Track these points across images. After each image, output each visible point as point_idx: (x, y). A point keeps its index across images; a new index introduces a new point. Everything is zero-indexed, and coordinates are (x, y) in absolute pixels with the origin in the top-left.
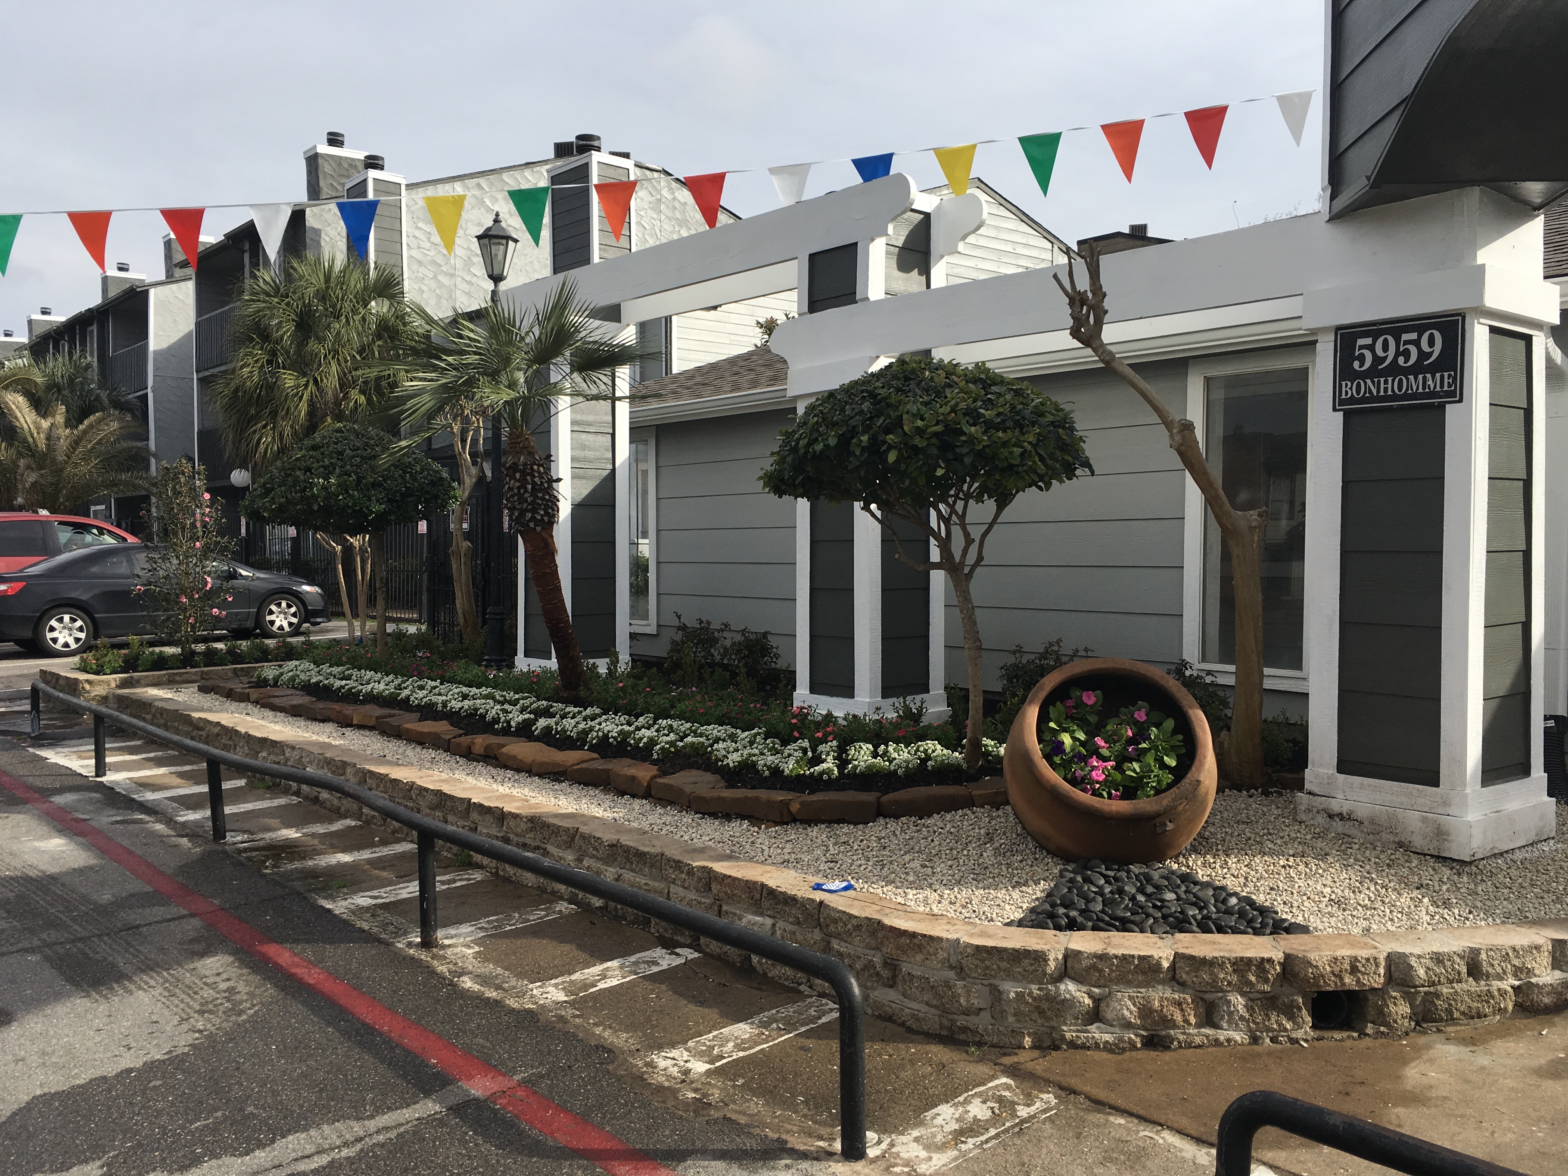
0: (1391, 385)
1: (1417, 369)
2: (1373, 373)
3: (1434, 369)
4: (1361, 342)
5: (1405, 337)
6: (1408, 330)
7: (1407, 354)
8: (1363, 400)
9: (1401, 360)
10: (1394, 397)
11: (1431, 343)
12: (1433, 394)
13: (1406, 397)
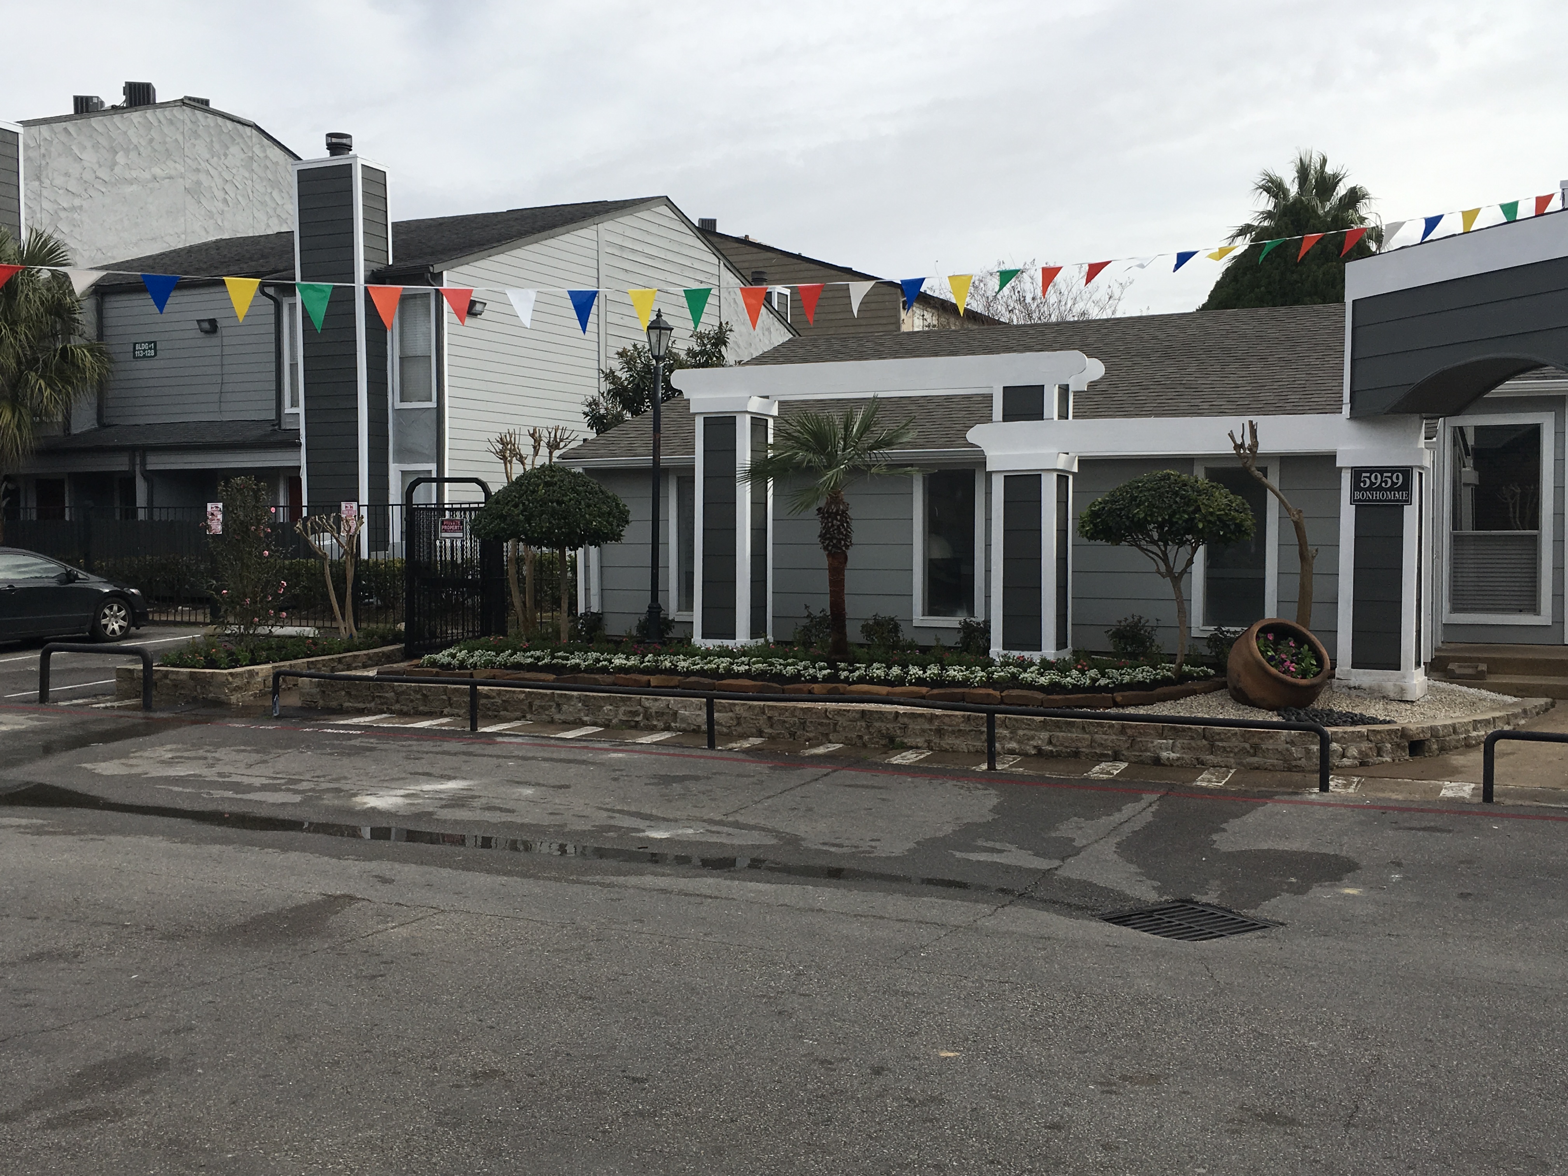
0: (1378, 495)
1: (1391, 489)
2: (1369, 489)
3: (1398, 490)
4: (1364, 475)
5: (1385, 474)
6: (1388, 472)
7: (1386, 482)
8: (1365, 501)
9: (1383, 485)
10: (1380, 501)
11: (1398, 478)
12: (1398, 501)
13: (1385, 501)
